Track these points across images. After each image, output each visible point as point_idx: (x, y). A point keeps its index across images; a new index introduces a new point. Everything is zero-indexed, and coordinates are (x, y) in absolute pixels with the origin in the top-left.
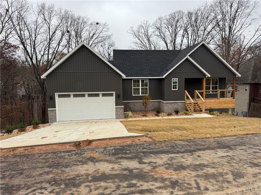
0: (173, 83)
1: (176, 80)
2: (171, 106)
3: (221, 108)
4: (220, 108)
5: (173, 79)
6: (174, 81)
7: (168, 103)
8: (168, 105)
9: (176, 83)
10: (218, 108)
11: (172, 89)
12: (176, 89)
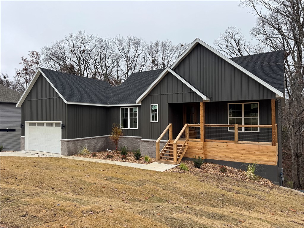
0: (153, 111)
1: (156, 106)
2: (149, 147)
3: (242, 161)
4: (239, 161)
5: (152, 106)
6: (153, 109)
7: (144, 141)
8: (145, 145)
9: (156, 111)
10: (235, 161)
11: (151, 121)
12: (157, 120)
